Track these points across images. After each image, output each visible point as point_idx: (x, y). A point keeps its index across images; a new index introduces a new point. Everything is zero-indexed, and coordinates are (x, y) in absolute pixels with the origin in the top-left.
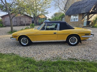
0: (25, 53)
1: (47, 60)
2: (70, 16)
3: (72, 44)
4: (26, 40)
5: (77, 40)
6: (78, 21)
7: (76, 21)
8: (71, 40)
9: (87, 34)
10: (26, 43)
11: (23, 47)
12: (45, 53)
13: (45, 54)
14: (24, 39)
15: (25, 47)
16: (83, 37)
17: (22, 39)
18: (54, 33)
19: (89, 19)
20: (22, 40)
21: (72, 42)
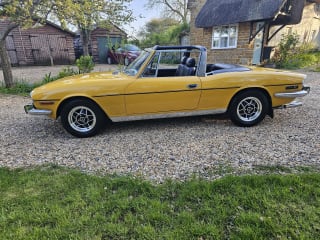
0: (97, 160)
1: (190, 180)
2: (209, 30)
3: (246, 119)
4: (89, 113)
5: (260, 107)
6: (235, 47)
7: (228, 47)
8: (241, 107)
9: (293, 88)
10: (87, 126)
11: (79, 140)
12: (170, 156)
13: (173, 160)
14: (78, 111)
15: (87, 140)
16: (280, 97)
17: (74, 110)
18: (191, 86)
19: (268, 40)
20: (71, 114)
21: (244, 116)
